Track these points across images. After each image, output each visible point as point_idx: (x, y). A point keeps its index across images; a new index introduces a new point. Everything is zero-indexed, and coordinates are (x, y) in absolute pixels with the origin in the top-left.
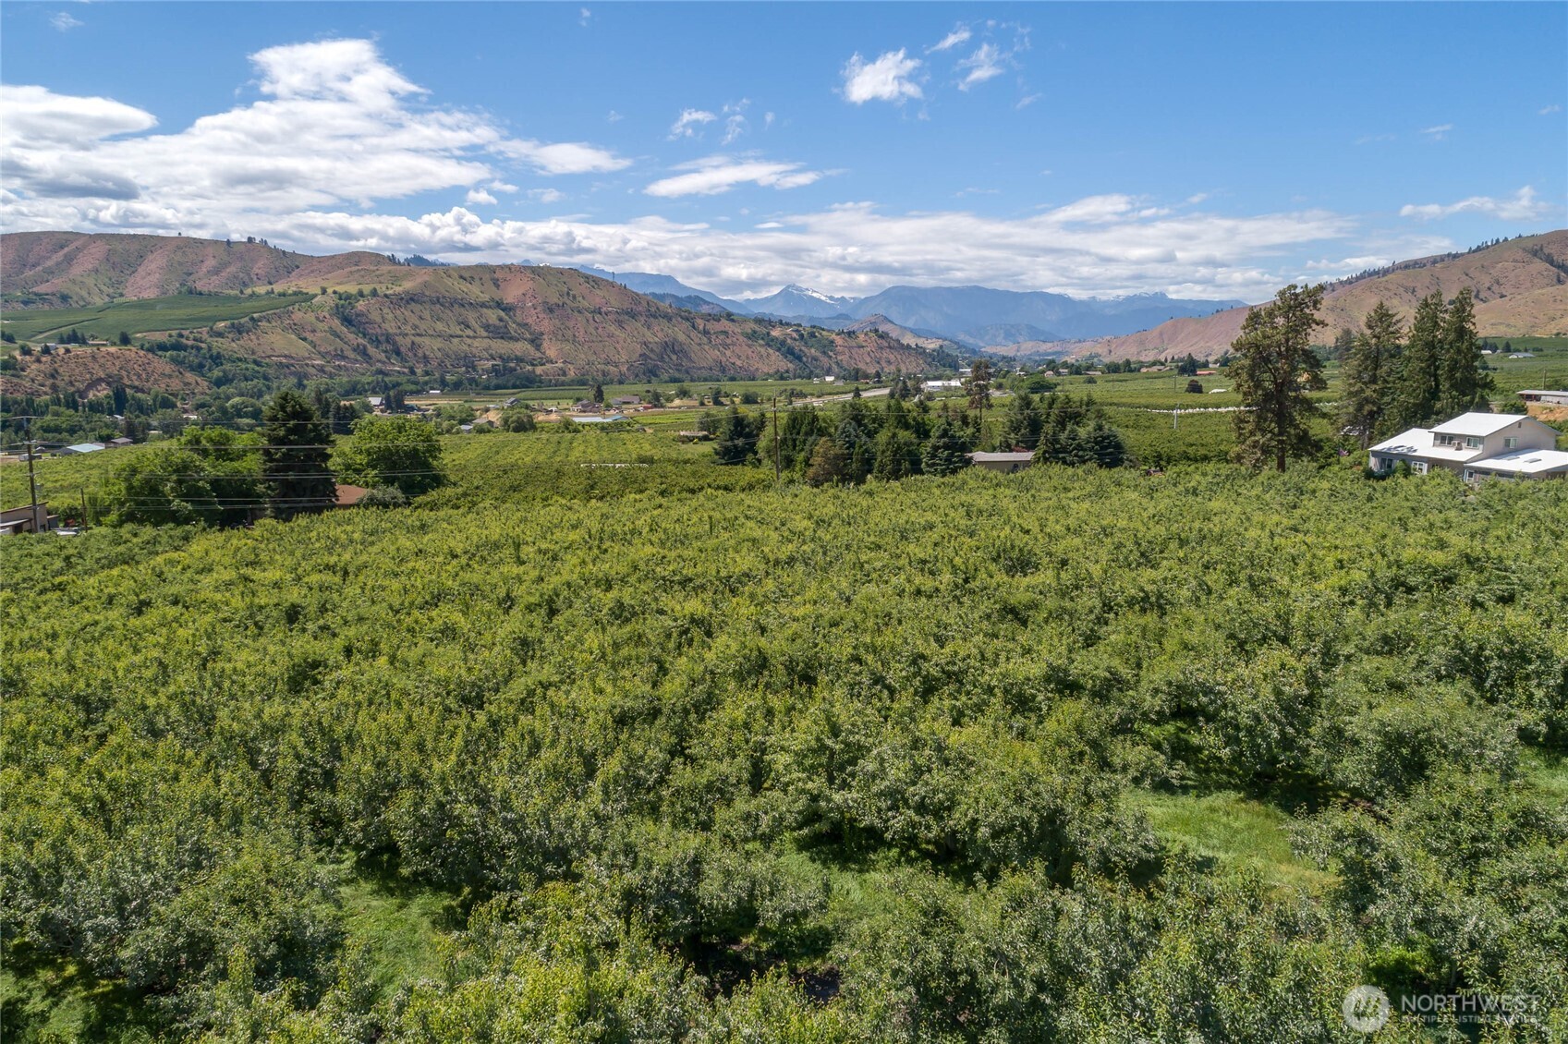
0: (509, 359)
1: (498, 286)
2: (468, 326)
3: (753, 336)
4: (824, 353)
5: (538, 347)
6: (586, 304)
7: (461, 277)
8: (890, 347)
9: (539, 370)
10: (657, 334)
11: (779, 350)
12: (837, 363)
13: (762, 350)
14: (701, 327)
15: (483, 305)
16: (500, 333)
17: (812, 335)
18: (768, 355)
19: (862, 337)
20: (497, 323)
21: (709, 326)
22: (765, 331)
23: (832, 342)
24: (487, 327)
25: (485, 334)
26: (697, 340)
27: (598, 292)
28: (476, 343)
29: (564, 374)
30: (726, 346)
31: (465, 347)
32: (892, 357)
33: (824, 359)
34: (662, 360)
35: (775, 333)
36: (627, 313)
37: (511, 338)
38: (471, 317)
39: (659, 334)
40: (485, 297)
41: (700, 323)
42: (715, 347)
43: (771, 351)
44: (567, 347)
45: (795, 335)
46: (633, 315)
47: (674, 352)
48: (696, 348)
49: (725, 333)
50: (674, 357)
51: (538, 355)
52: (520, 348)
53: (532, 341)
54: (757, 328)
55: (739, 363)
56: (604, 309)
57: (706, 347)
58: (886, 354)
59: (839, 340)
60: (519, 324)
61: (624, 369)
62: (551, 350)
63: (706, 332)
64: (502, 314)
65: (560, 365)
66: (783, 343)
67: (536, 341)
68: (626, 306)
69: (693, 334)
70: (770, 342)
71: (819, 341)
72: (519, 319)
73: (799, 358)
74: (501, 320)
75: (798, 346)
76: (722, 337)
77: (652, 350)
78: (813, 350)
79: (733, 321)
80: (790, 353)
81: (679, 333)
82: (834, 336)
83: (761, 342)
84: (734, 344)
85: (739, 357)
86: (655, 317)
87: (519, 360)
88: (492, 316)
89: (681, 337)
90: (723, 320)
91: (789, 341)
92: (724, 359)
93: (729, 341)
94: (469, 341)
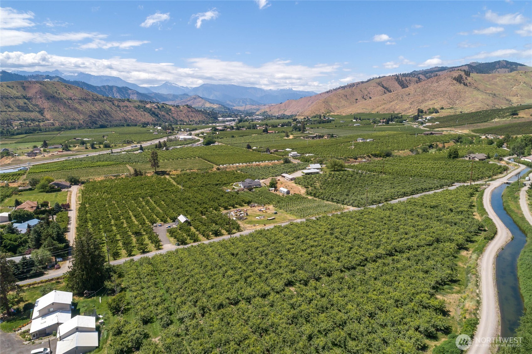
0: (28, 120)
1: (25, 90)
2: (10, 107)
3: (138, 107)
4: (167, 113)
5: (42, 114)
6: (65, 96)
7: (8, 86)
8: (192, 111)
9: (41, 124)
10: (96, 108)
11: (149, 113)
12: (173, 117)
13: (142, 113)
14: (116, 104)
15: (17, 98)
16: (24, 109)
17: (163, 107)
18: (145, 115)
19: (182, 107)
20: (23, 105)
21: (120, 104)
22: (143, 105)
23: (170, 109)
24: (18, 107)
25: (18, 110)
26: (115, 109)
27: (70, 91)
28: (13, 114)
29: (53, 125)
30: (127, 111)
31: (8, 116)
32: (193, 115)
33: (167, 116)
34: (99, 117)
35: (148, 106)
36: (83, 99)
37: (29, 111)
38: (11, 103)
39: (98, 108)
40: (19, 94)
41: (116, 103)
42: (123, 112)
43: (146, 113)
44: (55, 114)
45: (156, 107)
46: (86, 100)
47: (104, 114)
48: (114, 112)
49: (127, 106)
50: (105, 116)
51: (42, 117)
52: (33, 115)
53: (39, 112)
54: (140, 104)
55: (132, 118)
56: (73, 98)
57: (119, 112)
58: (191, 114)
59: (173, 109)
60: (34, 105)
61: (81, 122)
62: (48, 115)
63: (118, 106)
64: (26, 101)
65: (52, 121)
66: (151, 110)
67: (41, 112)
68: (83, 96)
69: (113, 107)
70: (145, 109)
71: (166, 109)
72: (34, 103)
73: (157, 116)
74: (25, 103)
75: (157, 111)
76: (125, 108)
77: (94, 114)
78: (163, 113)
79: (130, 102)
80: (153, 114)
81: (107, 106)
82: (171, 107)
83: (142, 110)
84: (130, 111)
85: (133, 116)
86: (96, 101)
87: (33, 120)
88: (21, 102)
89: (108, 108)
90: (126, 102)
91: (153, 109)
92: (126, 117)
93: (128, 110)
94: (9, 113)
